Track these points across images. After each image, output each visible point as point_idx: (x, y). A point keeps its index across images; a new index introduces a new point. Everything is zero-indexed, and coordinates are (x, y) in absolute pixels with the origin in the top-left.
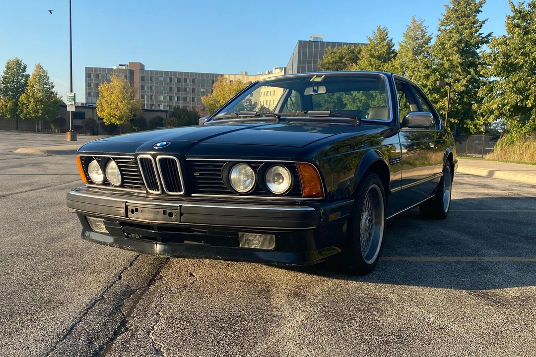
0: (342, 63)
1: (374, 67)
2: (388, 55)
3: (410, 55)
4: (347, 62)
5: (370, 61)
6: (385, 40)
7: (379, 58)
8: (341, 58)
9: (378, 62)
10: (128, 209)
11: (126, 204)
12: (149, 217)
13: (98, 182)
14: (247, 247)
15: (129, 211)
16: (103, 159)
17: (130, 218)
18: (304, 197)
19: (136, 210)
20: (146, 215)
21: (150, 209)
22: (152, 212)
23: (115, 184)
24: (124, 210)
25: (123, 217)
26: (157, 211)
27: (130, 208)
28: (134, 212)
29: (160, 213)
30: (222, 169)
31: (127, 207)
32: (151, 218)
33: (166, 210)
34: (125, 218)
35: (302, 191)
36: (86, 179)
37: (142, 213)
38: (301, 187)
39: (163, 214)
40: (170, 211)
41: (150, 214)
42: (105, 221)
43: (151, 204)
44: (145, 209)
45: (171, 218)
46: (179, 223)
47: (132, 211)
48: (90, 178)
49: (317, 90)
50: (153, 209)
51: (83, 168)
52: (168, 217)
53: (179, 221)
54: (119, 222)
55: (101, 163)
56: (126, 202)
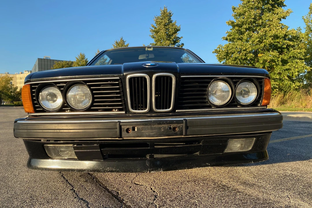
6: (84, 59)
10: (122, 129)
11: (120, 124)
12: (151, 134)
13: (53, 109)
14: (231, 151)
15: (124, 131)
16: (67, 84)
17: (124, 138)
18: (261, 106)
19: (134, 129)
20: (147, 133)
21: (152, 126)
22: (155, 128)
23: (79, 108)
24: (118, 130)
25: (117, 139)
26: (160, 127)
27: (124, 128)
28: (131, 131)
29: (164, 128)
30: (209, 85)
31: (120, 127)
32: (154, 134)
33: (171, 125)
34: (119, 139)
35: (262, 101)
36: (33, 108)
37: (143, 131)
38: (261, 98)
39: (168, 129)
40: (175, 125)
41: (153, 130)
42: (75, 146)
43: (154, 121)
44: (146, 126)
45: (175, 132)
46: (183, 136)
47: (127, 130)
48: (40, 107)
49: (148, 56)
50: (156, 126)
51: (32, 97)
52: (173, 132)
53: (184, 134)
54: (98, 145)
55: (64, 89)
56: (120, 122)
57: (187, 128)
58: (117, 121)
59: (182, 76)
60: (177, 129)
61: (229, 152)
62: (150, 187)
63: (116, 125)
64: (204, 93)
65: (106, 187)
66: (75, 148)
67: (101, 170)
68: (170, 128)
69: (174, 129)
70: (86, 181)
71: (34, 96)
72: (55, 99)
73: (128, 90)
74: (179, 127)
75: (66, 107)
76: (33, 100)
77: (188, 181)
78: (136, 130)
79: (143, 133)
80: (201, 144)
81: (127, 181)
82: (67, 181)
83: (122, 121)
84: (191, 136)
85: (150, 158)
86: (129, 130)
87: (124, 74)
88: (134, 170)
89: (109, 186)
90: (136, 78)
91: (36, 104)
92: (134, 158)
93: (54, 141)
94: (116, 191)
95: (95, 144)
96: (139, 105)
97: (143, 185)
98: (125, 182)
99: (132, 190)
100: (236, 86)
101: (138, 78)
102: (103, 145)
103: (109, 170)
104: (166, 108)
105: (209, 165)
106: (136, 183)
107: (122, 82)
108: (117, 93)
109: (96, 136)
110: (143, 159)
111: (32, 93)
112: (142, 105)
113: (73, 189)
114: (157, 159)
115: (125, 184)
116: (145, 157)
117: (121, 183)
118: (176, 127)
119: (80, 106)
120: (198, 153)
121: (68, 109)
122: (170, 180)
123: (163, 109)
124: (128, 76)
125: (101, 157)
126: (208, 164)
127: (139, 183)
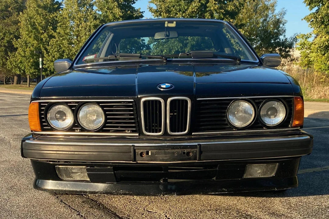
0: (8, 11)
1: (41, 16)
2: (53, 6)
3: (76, 7)
4: (12, 11)
5: (37, 10)
7: (45, 8)
8: (7, 7)
9: (44, 12)
10: (136, 153)
11: (134, 147)
12: (165, 158)
13: (62, 128)
14: (250, 177)
15: (138, 155)
16: (79, 104)
17: (138, 162)
18: (292, 127)
19: (147, 153)
20: (161, 157)
21: (166, 151)
22: (169, 153)
23: (90, 129)
24: (132, 154)
25: (131, 162)
26: (174, 152)
27: (138, 152)
28: (144, 155)
29: (178, 153)
30: (228, 107)
31: (135, 151)
32: (168, 159)
33: (184, 150)
34: (133, 162)
35: (292, 122)
36: (40, 126)
37: (157, 156)
38: (292, 119)
39: (181, 154)
40: (189, 150)
41: (167, 155)
42: (88, 168)
43: (168, 146)
44: (160, 151)
45: (189, 157)
46: (197, 161)
47: (141, 154)
48: (49, 125)
49: (168, 34)
50: (170, 151)
51: (40, 114)
52: (187, 157)
53: (198, 159)
54: (111, 167)
55: (76, 108)
56: (134, 146)
57: (201, 152)
58: (131, 145)
59: (198, 99)
60: (191, 154)
61: (249, 178)
62: (165, 215)
63: (130, 149)
64: (223, 115)
65: (115, 213)
66: (88, 170)
67: (114, 192)
68: (184, 153)
69: (188, 153)
70: (92, 207)
71: (42, 114)
72: (64, 118)
73: (142, 113)
74: (193, 152)
75: (77, 126)
76: (41, 118)
77: (208, 210)
78: (150, 154)
79: (157, 157)
80: (217, 169)
81: (138, 208)
82: (69, 206)
83: (136, 145)
84: (205, 161)
85: (163, 181)
86: (143, 154)
87: (139, 96)
88: (148, 193)
89: (118, 213)
90: (151, 102)
91: (44, 122)
92: (148, 182)
93: (64, 162)
94: (127, 217)
95: (109, 166)
96: (153, 124)
97: (157, 213)
98: (136, 210)
99: (144, 217)
100: (258, 107)
101: (152, 101)
102: (116, 167)
103: (122, 193)
104: (182, 131)
105: (226, 190)
106: (149, 210)
107: (136, 104)
108: (131, 115)
109: (111, 159)
110: (157, 183)
111: (40, 110)
112: (156, 124)
113: (79, 214)
114: (172, 184)
115: (136, 211)
116: (159, 181)
117: (132, 210)
118: (190, 152)
119: (91, 126)
120: (214, 178)
121: (78, 129)
122: (188, 209)
123: (178, 132)
124: (143, 100)
125: (115, 179)
126: (224, 189)
127: (152, 211)
